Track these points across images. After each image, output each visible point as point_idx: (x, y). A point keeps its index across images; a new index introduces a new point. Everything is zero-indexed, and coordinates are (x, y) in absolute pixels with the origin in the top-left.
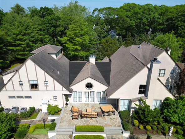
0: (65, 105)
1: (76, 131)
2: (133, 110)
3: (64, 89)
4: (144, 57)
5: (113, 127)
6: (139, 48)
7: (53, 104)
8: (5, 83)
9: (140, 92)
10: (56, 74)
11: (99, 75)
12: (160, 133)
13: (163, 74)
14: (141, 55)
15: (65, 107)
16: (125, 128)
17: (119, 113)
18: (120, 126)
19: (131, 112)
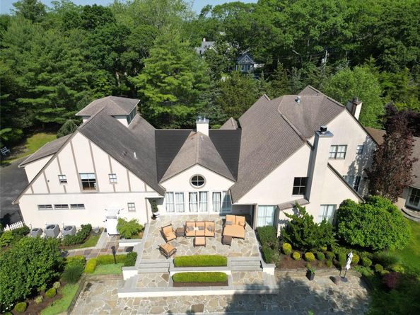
0: (150, 220)
1: (175, 266)
2: (284, 225)
3: (149, 189)
4: (306, 120)
5: (243, 258)
6: (296, 101)
7: (128, 217)
8: (30, 180)
9: (295, 192)
10: (131, 158)
11: (217, 158)
12: (332, 265)
13: (343, 155)
14: (300, 116)
15: (152, 224)
16: (267, 259)
17: (256, 231)
18: (257, 255)
19: (279, 230)
